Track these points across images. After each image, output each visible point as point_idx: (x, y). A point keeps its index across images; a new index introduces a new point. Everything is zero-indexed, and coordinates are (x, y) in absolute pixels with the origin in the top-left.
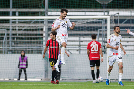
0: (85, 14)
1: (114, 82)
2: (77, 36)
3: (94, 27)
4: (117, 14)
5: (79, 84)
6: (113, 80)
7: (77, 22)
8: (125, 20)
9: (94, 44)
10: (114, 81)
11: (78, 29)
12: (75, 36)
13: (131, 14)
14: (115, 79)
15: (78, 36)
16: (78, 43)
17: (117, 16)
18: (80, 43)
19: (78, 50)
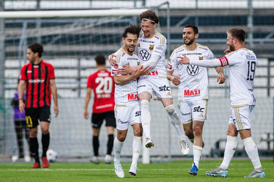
0: (91, 4)
1: (158, 162)
2: (72, 57)
3: (111, 36)
4: (165, 4)
5: (78, 168)
6: (156, 156)
7: (73, 25)
8: (182, 18)
9: (104, 77)
10: (158, 159)
11: (74, 42)
12: (69, 56)
13: (197, 4)
14: (162, 154)
15: (76, 56)
16: (74, 73)
17: (165, 10)
18: (79, 73)
19: (74, 90)
